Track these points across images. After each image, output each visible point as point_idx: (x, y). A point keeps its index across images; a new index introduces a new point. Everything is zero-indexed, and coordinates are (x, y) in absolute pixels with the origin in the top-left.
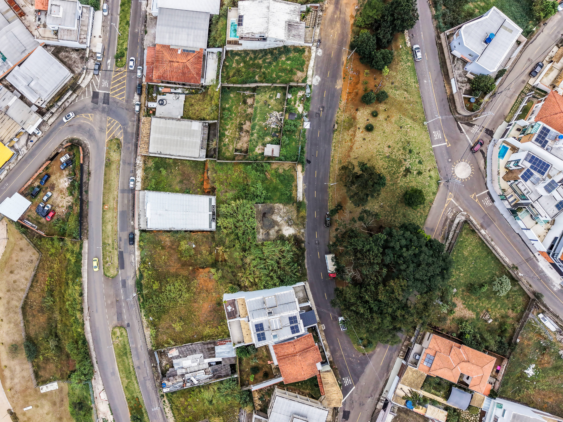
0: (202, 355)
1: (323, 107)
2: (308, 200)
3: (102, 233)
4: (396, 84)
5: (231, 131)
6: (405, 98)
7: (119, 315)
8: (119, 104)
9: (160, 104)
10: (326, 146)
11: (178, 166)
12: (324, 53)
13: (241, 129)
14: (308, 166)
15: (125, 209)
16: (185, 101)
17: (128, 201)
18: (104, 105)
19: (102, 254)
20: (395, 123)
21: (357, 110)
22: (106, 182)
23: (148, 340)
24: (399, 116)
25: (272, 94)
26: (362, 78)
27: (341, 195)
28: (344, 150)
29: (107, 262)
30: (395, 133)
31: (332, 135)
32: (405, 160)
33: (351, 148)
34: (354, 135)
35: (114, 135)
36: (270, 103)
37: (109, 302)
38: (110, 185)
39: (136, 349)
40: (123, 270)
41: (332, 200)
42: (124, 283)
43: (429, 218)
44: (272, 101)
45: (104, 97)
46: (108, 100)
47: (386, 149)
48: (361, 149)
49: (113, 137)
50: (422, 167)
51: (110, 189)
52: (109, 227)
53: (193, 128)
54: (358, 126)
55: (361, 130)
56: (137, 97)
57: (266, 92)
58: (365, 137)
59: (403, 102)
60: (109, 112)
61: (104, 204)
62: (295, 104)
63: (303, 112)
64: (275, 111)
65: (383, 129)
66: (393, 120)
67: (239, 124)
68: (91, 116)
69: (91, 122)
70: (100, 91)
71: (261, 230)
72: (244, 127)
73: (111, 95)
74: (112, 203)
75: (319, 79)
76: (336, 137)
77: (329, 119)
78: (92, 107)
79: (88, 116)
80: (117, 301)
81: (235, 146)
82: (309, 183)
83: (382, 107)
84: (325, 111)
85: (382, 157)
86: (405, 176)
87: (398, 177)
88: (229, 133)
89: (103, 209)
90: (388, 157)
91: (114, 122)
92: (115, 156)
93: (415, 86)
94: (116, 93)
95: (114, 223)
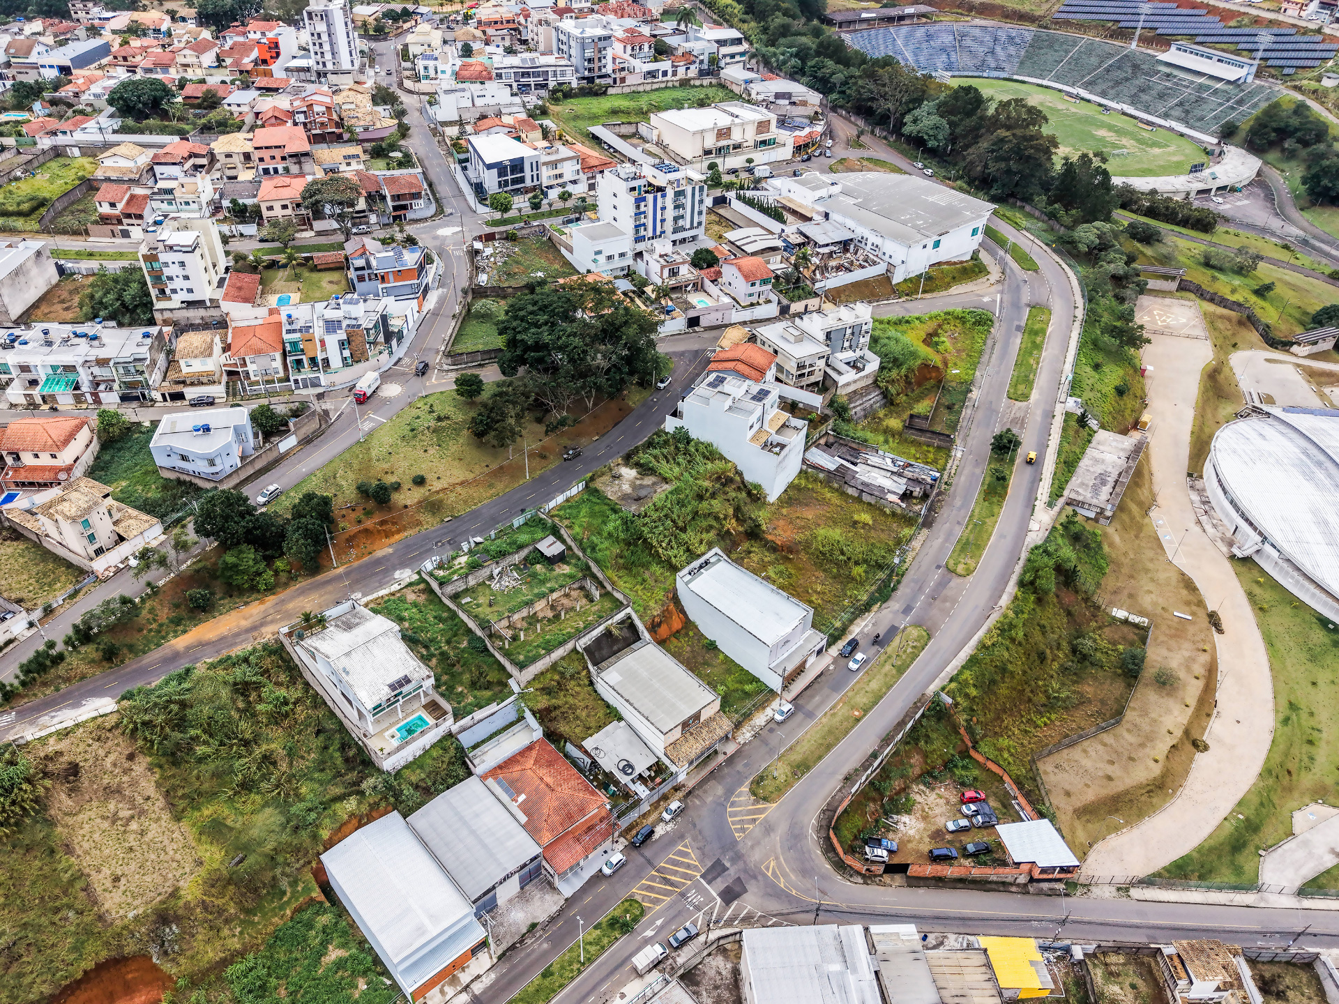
1: (435, 544)
2: (573, 480)
7: (942, 584)
8: (701, 844)
9: (633, 769)
12: (354, 591)
15: (826, 691)
16: (592, 734)
17: (812, 697)
18: (728, 864)
20: (388, 462)
21: (406, 507)
22: (829, 747)
23: (921, 538)
25: (471, 607)
26: (355, 529)
28: (471, 491)
29: (914, 647)
33: (462, 483)
35: (753, 804)
37: (948, 604)
38: (824, 738)
39: (946, 540)
40: (896, 625)
45: (715, 878)
46: (713, 866)
49: (757, 802)
51: (830, 732)
52: (874, 685)
54: (427, 494)
56: (660, 830)
60: (730, 845)
61: (858, 720)
63: (465, 555)
64: (491, 589)
66: (386, 466)
68: (767, 869)
69: (777, 858)
70: (715, 894)
71: (659, 490)
72: (550, 615)
73: (699, 871)
74: (842, 711)
75: (398, 572)
77: (446, 529)
78: (753, 882)
79: (774, 873)
80: (934, 599)
84: (435, 541)
86: (448, 418)
87: (457, 422)
90: (439, 445)
91: (734, 823)
92: (781, 771)
94: (688, 866)
95: (861, 685)
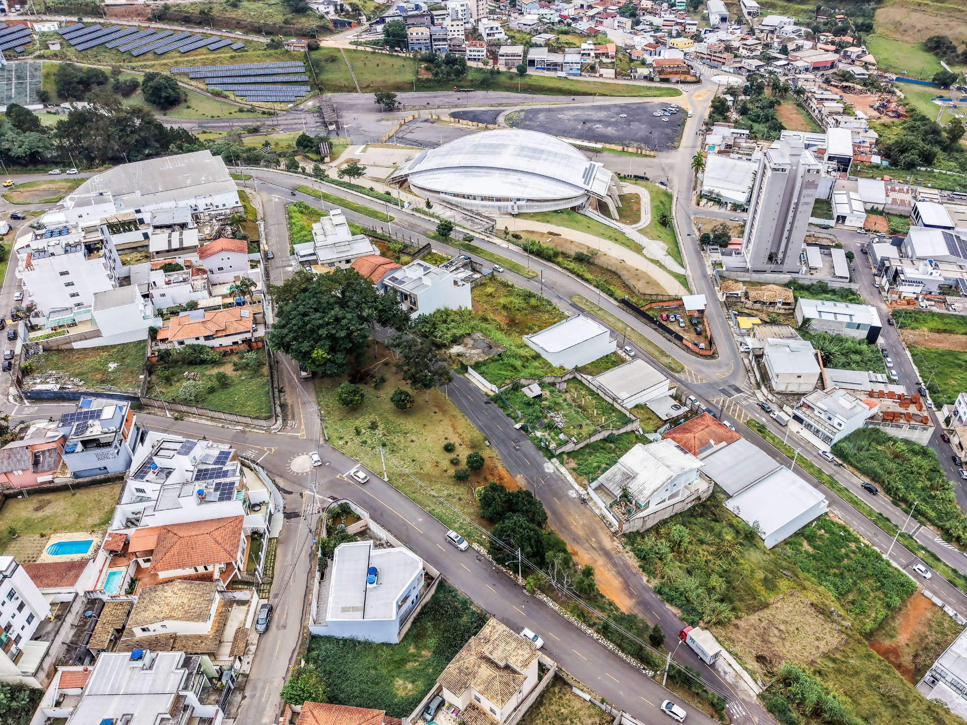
1: (517, 450)
3: (612, 314)
4: (455, 500)
6: (433, 490)
7: (542, 283)
8: (711, 394)
9: (677, 405)
12: (567, 495)
14: (485, 399)
18: (722, 388)
20: (423, 462)
22: (651, 342)
23: (505, 280)
28: (460, 426)
29: (586, 301)
31: (485, 435)
32: (384, 435)
33: (454, 428)
35: (685, 374)
37: (557, 285)
38: (645, 342)
45: (730, 393)
46: (724, 393)
47: (414, 438)
48: (441, 430)
51: (642, 340)
52: (611, 319)
54: (464, 446)
59: (431, 485)
60: (711, 386)
61: (633, 329)
68: (721, 376)
69: (716, 372)
70: (739, 395)
73: (727, 398)
74: (628, 333)
75: (547, 470)
76: (478, 435)
77: (501, 445)
78: (729, 382)
79: (724, 375)
80: (553, 288)
82: (470, 389)
83: (452, 471)
84: (513, 449)
87: (380, 419)
90: (406, 434)
93: (429, 507)
94: (725, 400)
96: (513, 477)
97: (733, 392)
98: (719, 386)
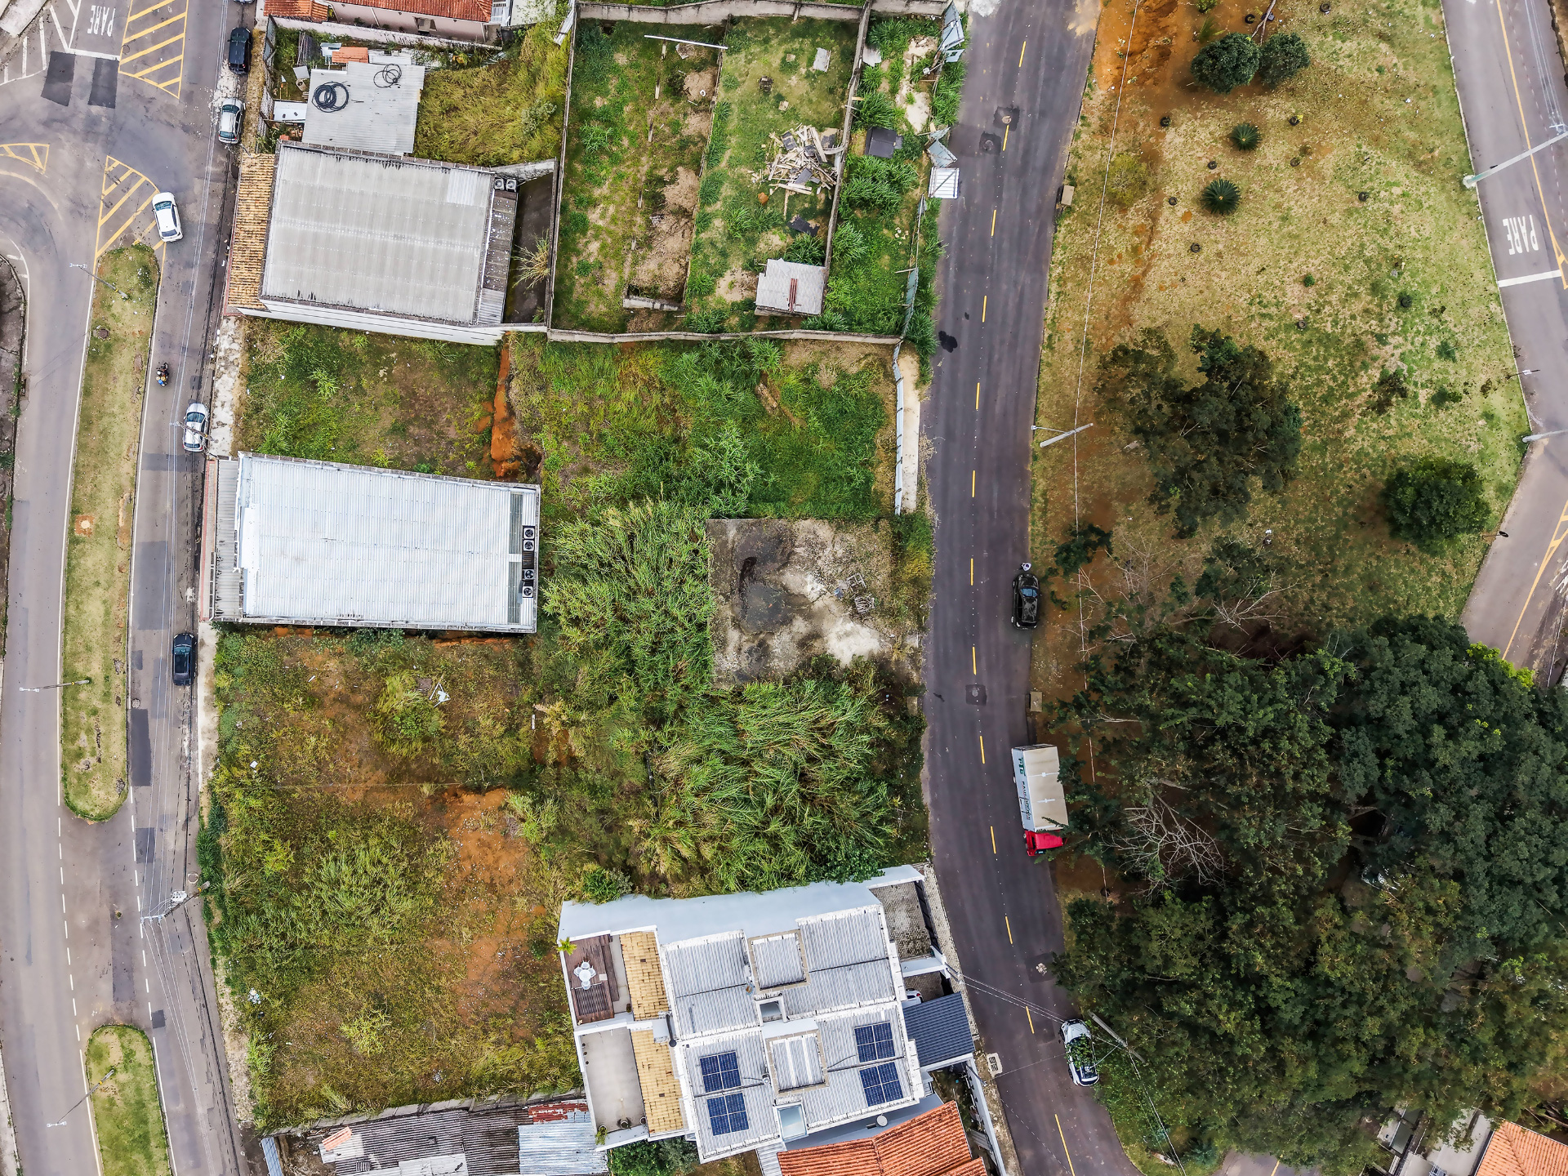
0: (461, 1158)
1: (1015, 112)
2: (943, 510)
3: (65, 632)
4: (1342, 11)
5: (612, 209)
6: (1380, 70)
7: (123, 975)
8: (154, 108)
9: (321, 105)
10: (1025, 278)
11: (389, 363)
13: (656, 203)
14: (943, 361)
15: (165, 535)
16: (424, 94)
17: (178, 503)
18: (96, 109)
19: (59, 721)
20: (1338, 176)
21: (1164, 122)
22: (86, 422)
23: (240, 1086)
24: (1353, 149)
25: (794, 51)
27: (1087, 489)
28: (1102, 294)
29: (79, 755)
30: (1335, 219)
31: (1050, 231)
32: (1381, 339)
33: (1137, 284)
34: (1150, 232)
35: (129, 230)
36: (783, 90)
37: (83, 921)
38: (105, 433)
39: (189, 1120)
40: (143, 789)
41: (1044, 511)
42: (147, 841)
43: (1479, 601)
44: (794, 80)
45: (96, 74)
46: (112, 89)
47: (1294, 294)
48: (1182, 291)
49: (127, 238)
50: (1454, 375)
51: (102, 452)
52: (94, 609)
53: (450, 198)
54: (1169, 191)
55: (1181, 209)
56: (227, 80)
57: (766, 41)
58: (1201, 238)
59: (1373, 88)
60: (113, 139)
61: (75, 512)
62: (894, 91)
63: (926, 127)
64: (807, 122)
65: (1278, 206)
66: (1327, 163)
67: (649, 182)
68: (40, 151)
69: (37, 176)
70: (79, 52)
71: (733, 636)
72: (671, 194)
73: (127, 67)
74: (110, 510)
76: (1066, 239)
77: (1039, 163)
78: (44, 116)
79: (26, 152)
80: (115, 917)
81: (627, 271)
82: (949, 434)
83: (1275, 109)
84: (1023, 125)
85: (1273, 324)
86: (1381, 407)
87: (1345, 415)
88: (603, 216)
89: (71, 531)
90: (1301, 326)
91: (134, 177)
92: (129, 316)
93: (1427, 19)
94: (145, 62)
95: (114, 593)
96: (1093, 39)
97: (82, 74)
98: (93, 122)
